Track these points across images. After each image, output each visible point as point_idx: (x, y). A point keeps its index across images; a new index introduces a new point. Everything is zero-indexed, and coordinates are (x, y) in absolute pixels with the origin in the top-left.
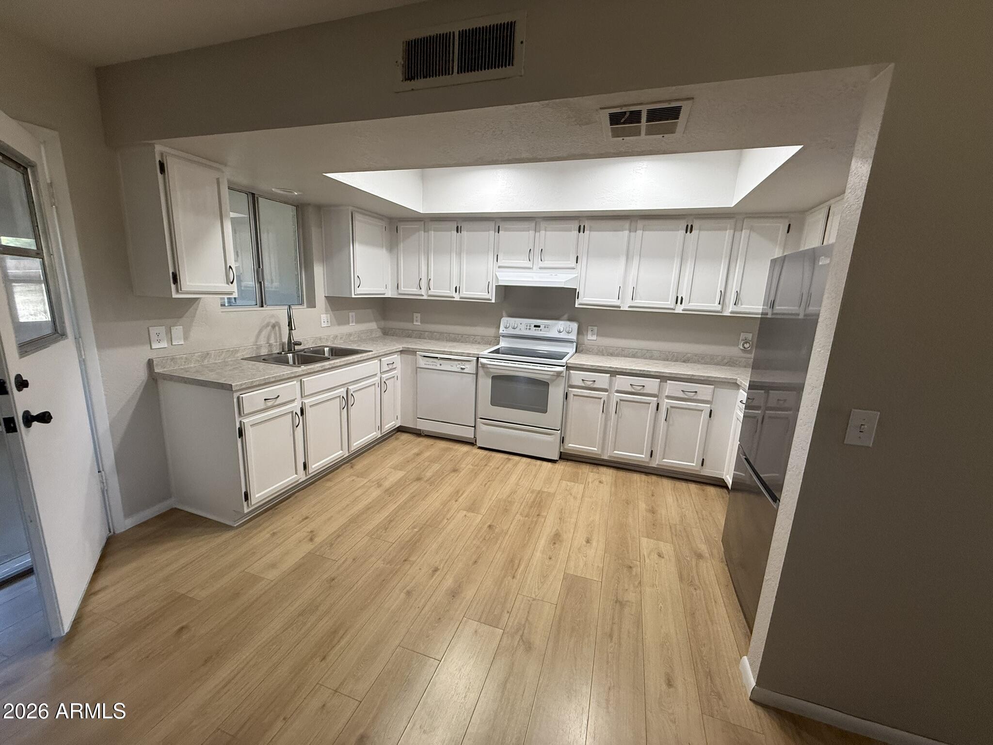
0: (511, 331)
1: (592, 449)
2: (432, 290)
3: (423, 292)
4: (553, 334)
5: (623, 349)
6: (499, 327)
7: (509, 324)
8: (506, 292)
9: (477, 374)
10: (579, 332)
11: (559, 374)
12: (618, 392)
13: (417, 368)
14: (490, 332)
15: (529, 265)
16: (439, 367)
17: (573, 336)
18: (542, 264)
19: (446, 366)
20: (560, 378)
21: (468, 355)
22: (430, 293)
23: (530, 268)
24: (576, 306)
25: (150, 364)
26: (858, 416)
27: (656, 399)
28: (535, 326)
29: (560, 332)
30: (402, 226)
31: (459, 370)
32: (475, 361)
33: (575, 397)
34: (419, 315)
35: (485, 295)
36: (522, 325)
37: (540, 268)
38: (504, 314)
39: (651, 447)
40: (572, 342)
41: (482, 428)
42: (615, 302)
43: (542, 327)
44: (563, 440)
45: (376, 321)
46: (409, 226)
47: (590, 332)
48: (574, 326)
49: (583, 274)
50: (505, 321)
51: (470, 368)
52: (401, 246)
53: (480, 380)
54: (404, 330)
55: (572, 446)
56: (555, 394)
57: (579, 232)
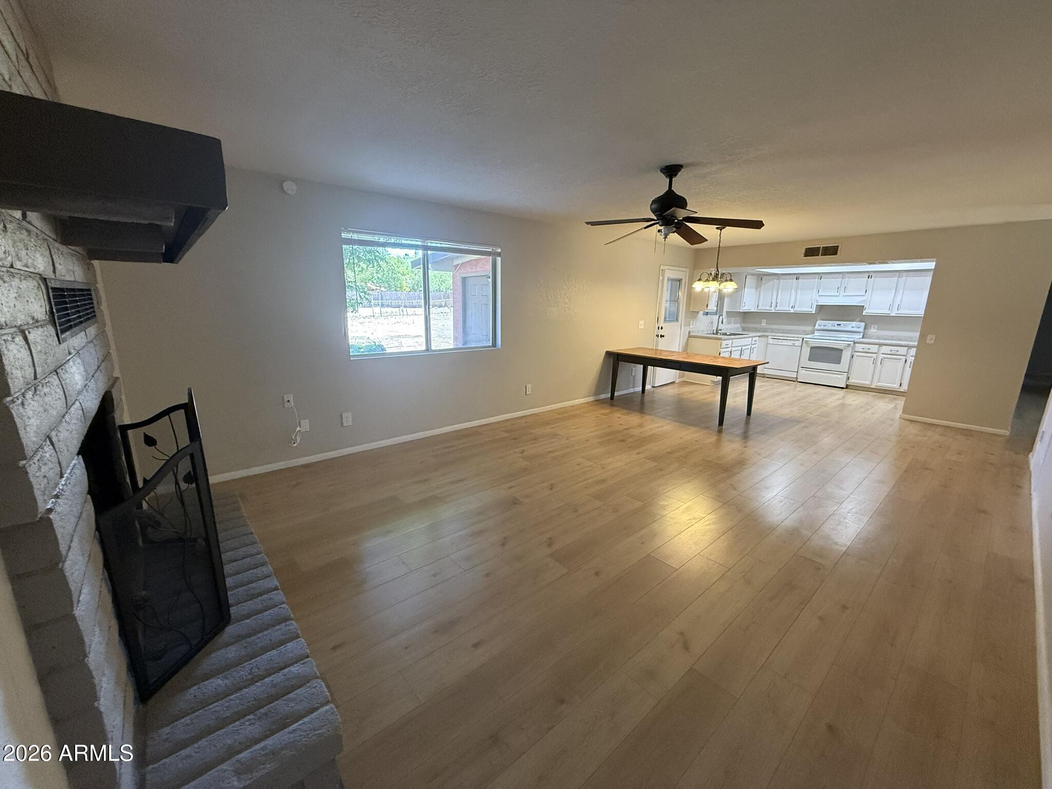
0: (822, 327)
1: (866, 382)
2: (778, 307)
3: (772, 308)
4: (849, 328)
5: (893, 337)
6: (815, 326)
7: (820, 324)
8: (821, 308)
9: (801, 346)
10: (865, 328)
11: (849, 345)
12: (883, 354)
13: (768, 344)
14: (810, 328)
15: (838, 294)
16: (780, 343)
17: (861, 330)
18: (845, 294)
19: (785, 343)
20: (849, 347)
21: (798, 337)
22: (777, 309)
23: (838, 296)
24: (864, 314)
25: (689, 332)
26: (929, 337)
27: (905, 357)
28: (838, 325)
29: (853, 327)
30: (764, 278)
31: (792, 344)
32: (801, 341)
33: (858, 357)
34: (765, 320)
35: (810, 309)
36: (830, 324)
37: (844, 296)
38: (819, 318)
39: (901, 381)
40: (860, 333)
41: (802, 372)
42: (887, 311)
43: (842, 325)
44: (848, 378)
45: (740, 323)
46: (767, 277)
47: (872, 328)
48: (863, 324)
49: (869, 298)
50: (819, 322)
51: (798, 343)
52: (763, 287)
53: (803, 350)
54: (755, 328)
55: (853, 381)
56: (846, 356)
57: (869, 278)
